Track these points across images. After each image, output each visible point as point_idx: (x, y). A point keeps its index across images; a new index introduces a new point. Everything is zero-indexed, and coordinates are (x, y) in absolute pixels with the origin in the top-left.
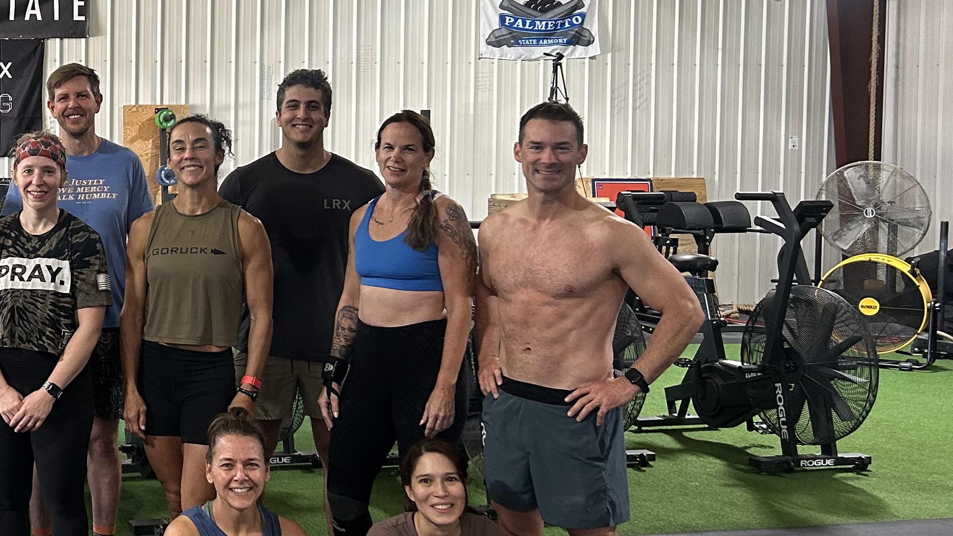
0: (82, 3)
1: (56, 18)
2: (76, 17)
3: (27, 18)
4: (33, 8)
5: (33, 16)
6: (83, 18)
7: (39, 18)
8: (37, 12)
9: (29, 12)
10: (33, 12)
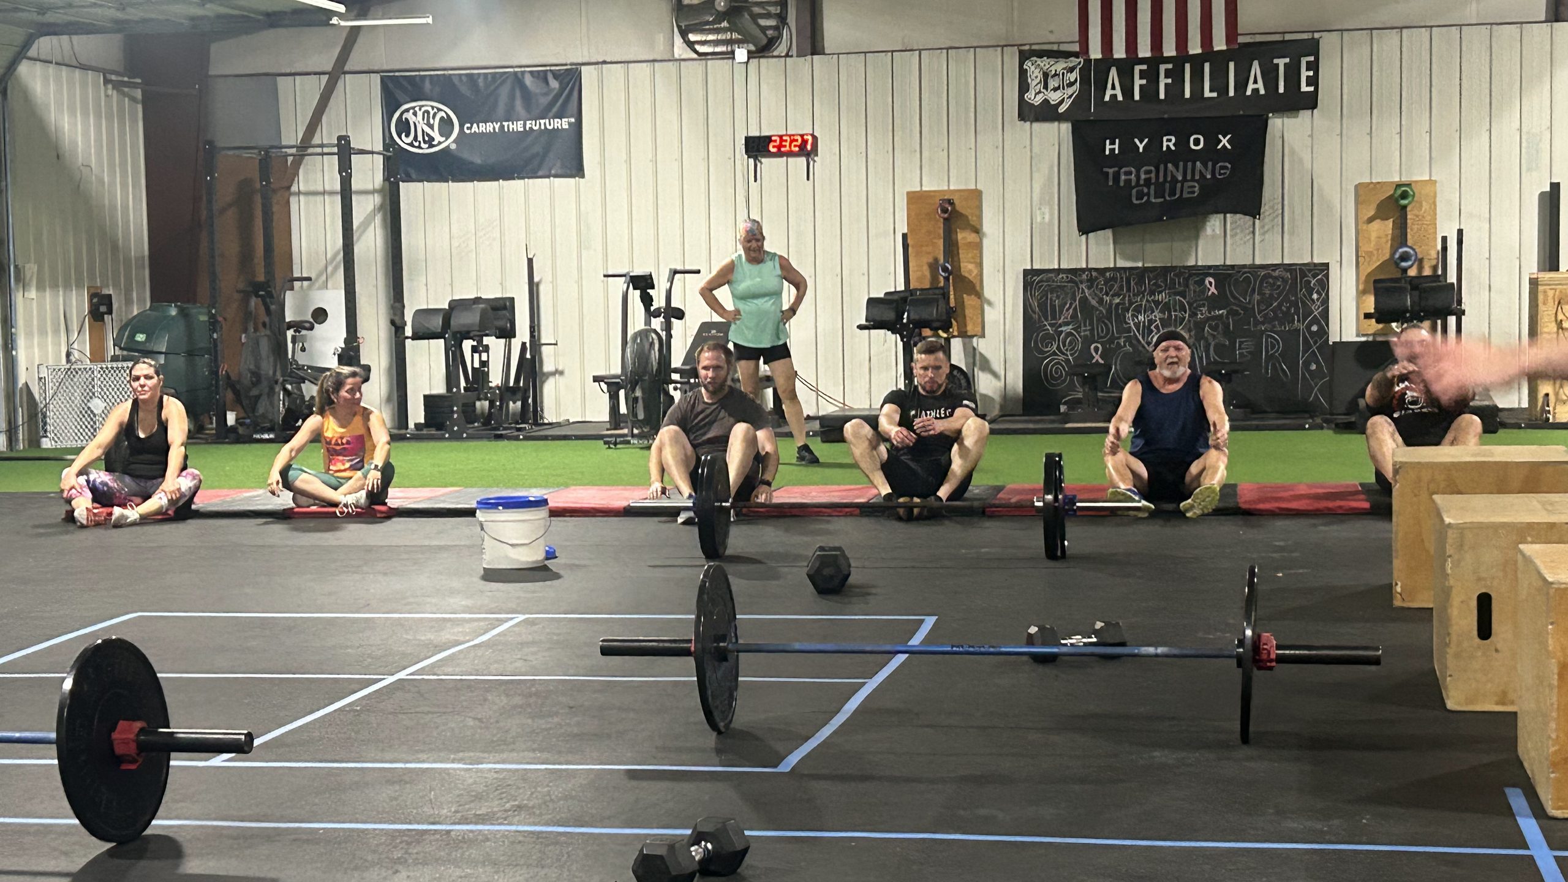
0: (1311, 73)
1: (1281, 90)
2: (1304, 88)
3: (1249, 93)
4: (1255, 82)
5: (1256, 91)
6: (1311, 89)
7: (1262, 92)
8: (1260, 85)
9: (1251, 86)
10: (1256, 86)
